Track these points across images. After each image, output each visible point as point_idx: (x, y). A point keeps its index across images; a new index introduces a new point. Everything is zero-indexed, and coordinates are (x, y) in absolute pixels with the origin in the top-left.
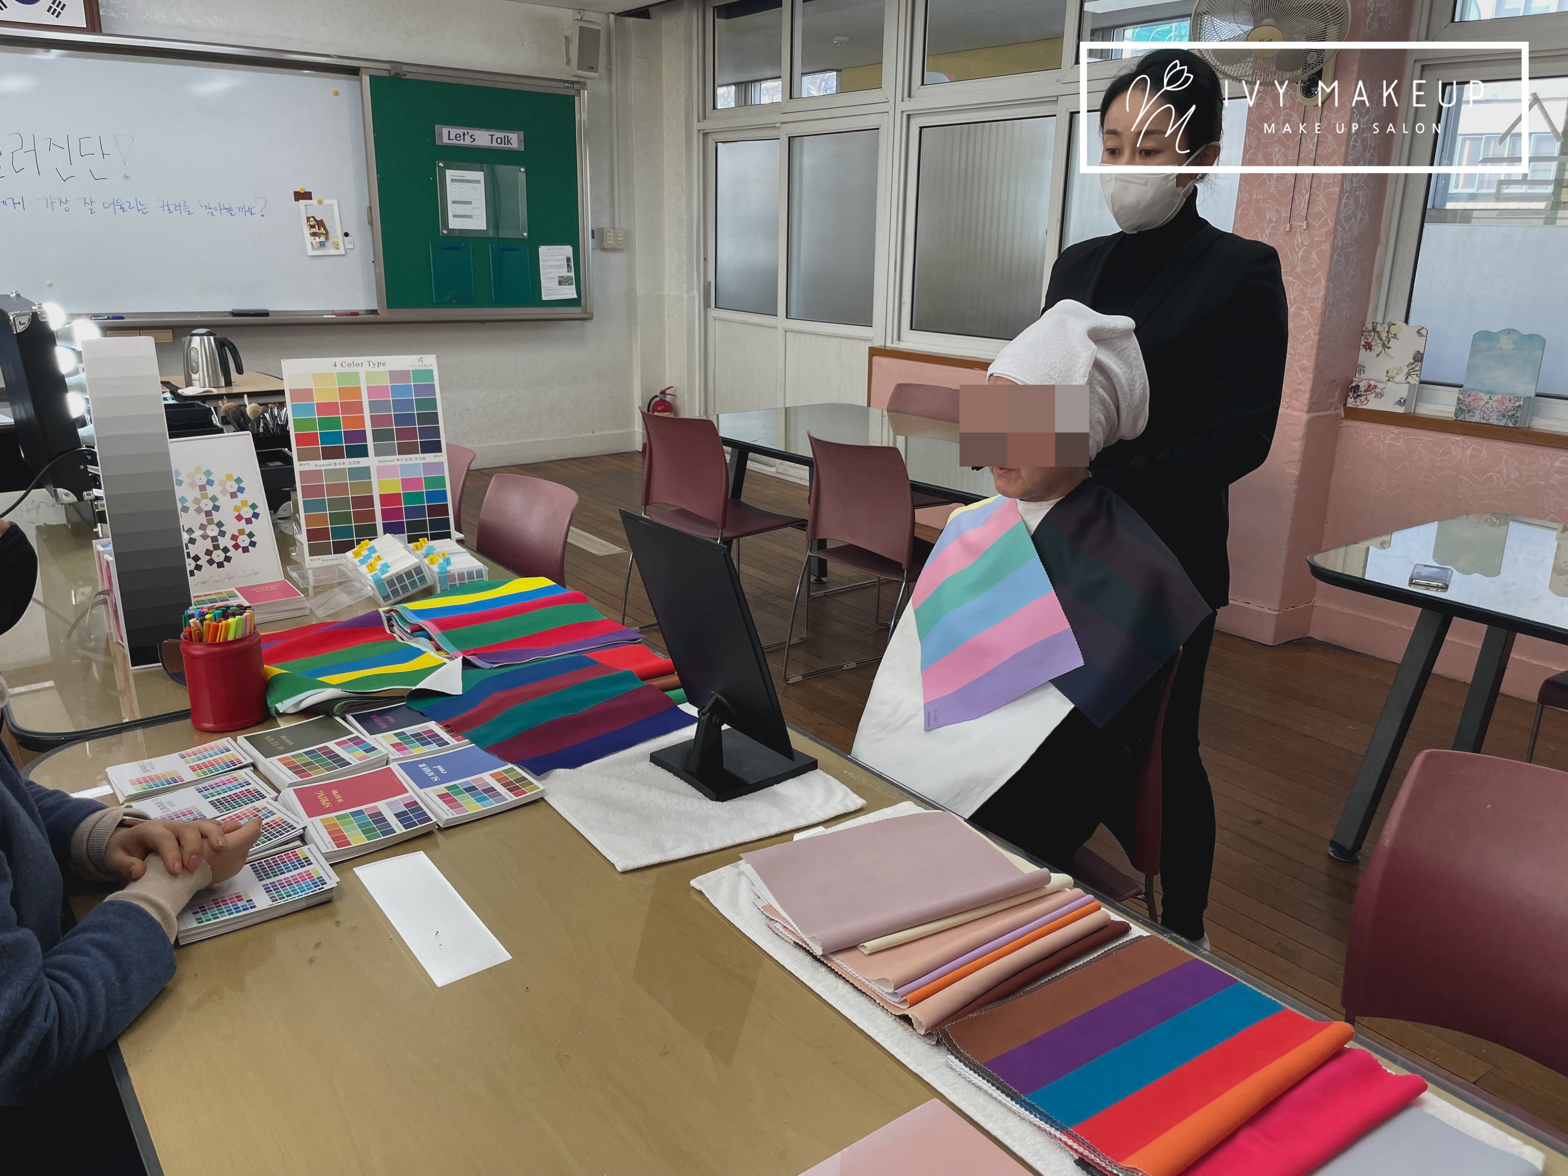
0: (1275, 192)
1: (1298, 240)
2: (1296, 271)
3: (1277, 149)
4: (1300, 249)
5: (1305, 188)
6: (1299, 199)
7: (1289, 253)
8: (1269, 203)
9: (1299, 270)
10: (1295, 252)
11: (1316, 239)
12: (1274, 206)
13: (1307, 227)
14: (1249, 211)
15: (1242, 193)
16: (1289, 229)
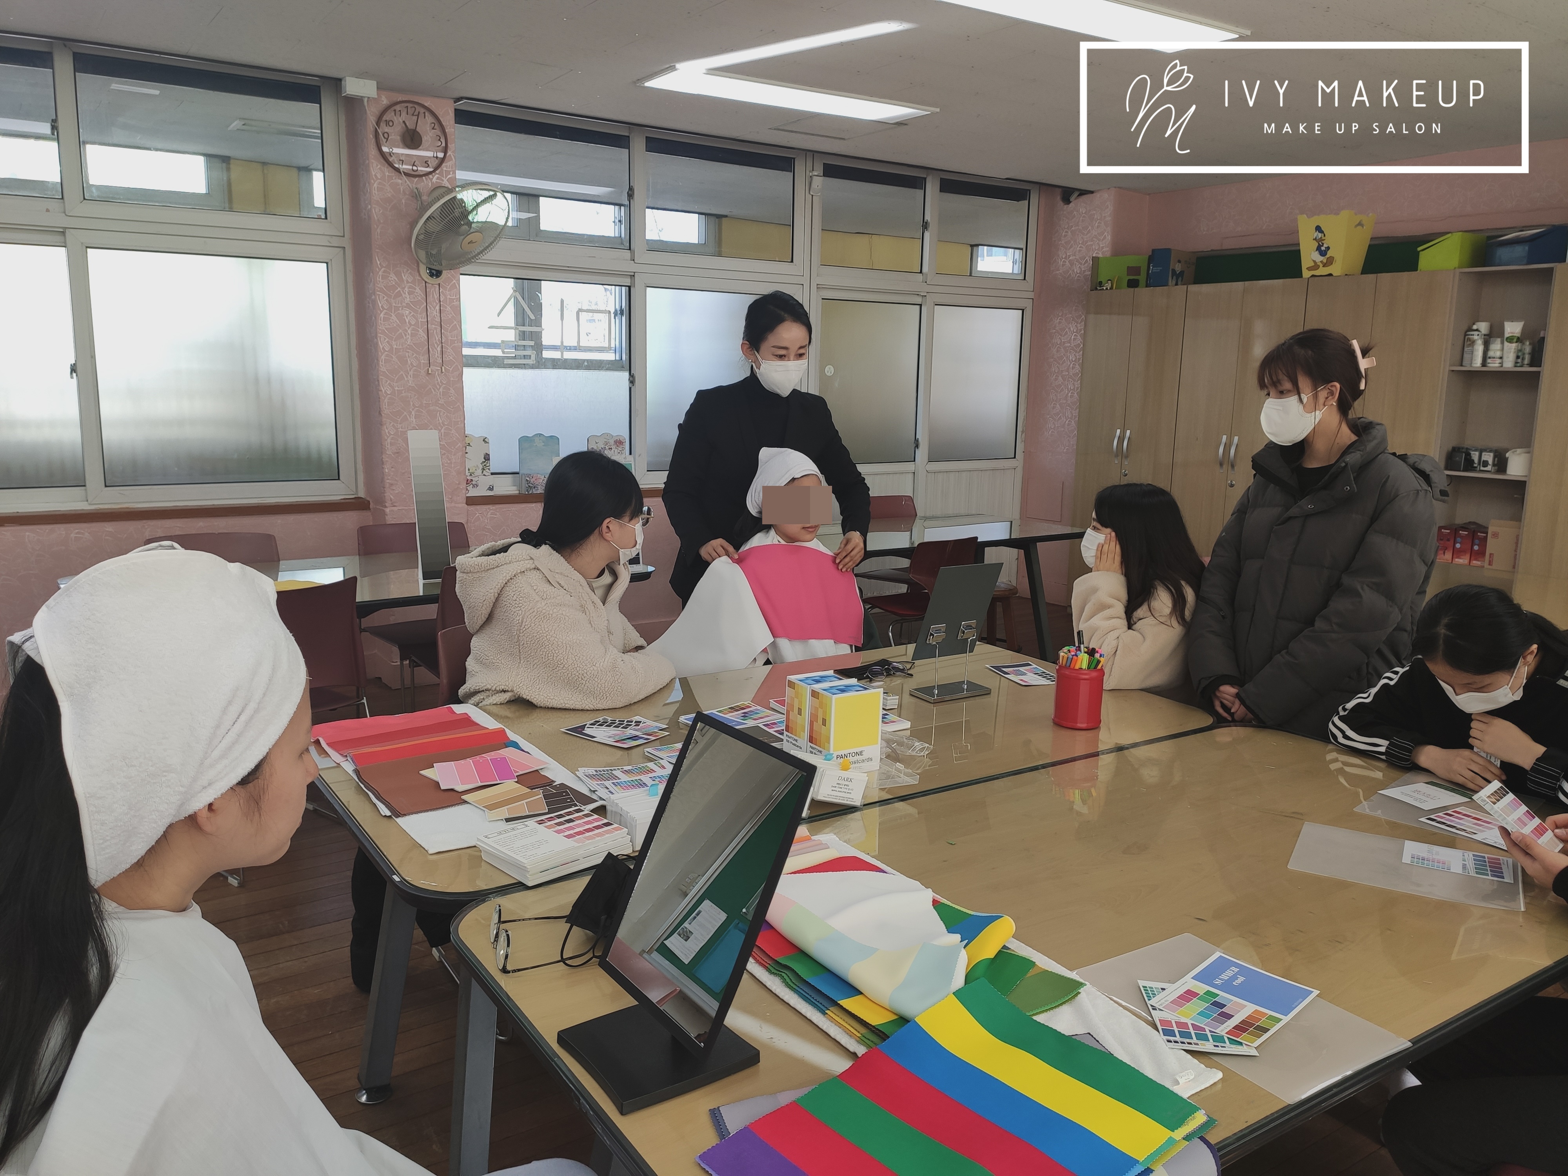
0: (412, 344)
1: (437, 380)
3: (407, 312)
4: (440, 386)
5: (436, 343)
6: (433, 352)
7: (433, 390)
8: (408, 352)
9: (441, 402)
10: (437, 388)
11: (452, 379)
12: (413, 354)
13: (443, 370)
14: (392, 358)
15: (383, 343)
16: (430, 372)
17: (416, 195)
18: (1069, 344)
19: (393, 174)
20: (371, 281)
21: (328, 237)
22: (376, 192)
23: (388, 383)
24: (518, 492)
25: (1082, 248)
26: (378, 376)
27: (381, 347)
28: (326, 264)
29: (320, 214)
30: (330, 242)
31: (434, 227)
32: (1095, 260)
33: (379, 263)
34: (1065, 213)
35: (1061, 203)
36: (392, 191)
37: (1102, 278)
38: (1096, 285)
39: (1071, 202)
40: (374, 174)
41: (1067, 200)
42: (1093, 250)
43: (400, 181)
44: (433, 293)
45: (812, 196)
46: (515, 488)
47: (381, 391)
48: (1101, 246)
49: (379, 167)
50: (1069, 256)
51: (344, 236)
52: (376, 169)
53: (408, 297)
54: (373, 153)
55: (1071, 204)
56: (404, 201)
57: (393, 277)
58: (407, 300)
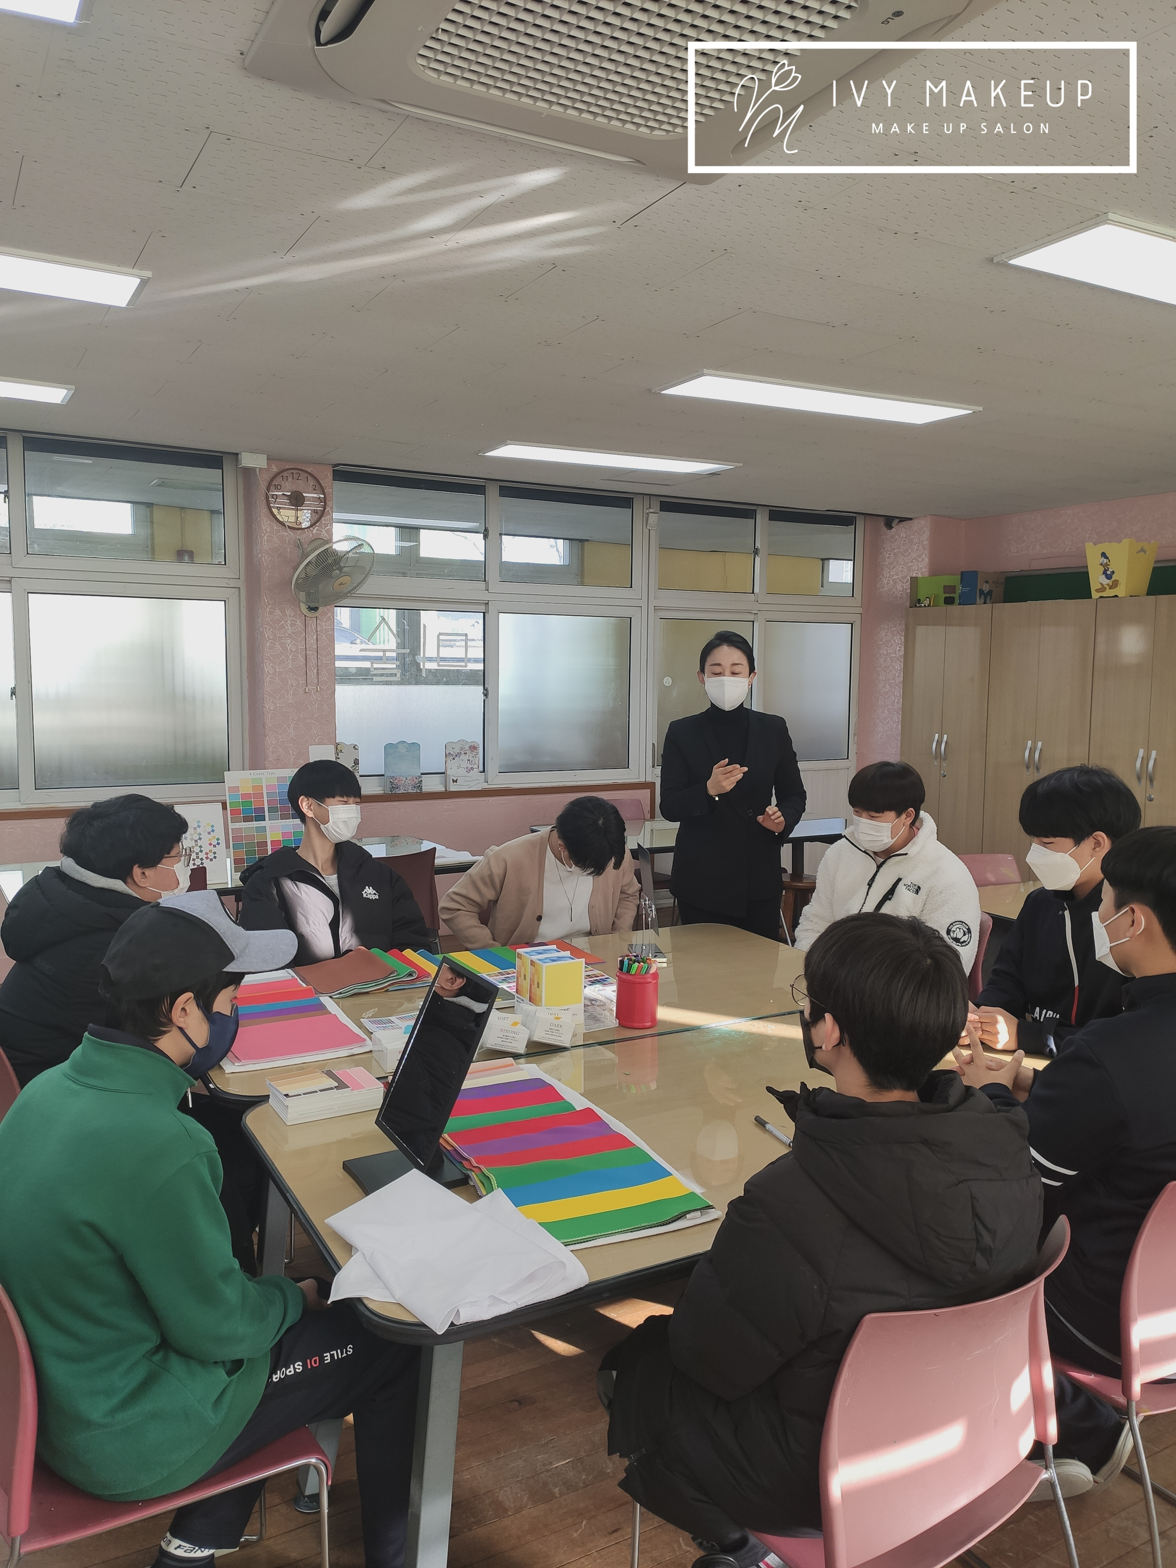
0: (292, 668)
1: (313, 698)
2: (315, 716)
3: (289, 641)
4: (315, 703)
5: (313, 666)
6: (310, 672)
7: (309, 706)
8: (289, 674)
10: (313, 704)
11: (326, 696)
12: (293, 676)
13: (319, 690)
14: (275, 679)
15: (268, 668)
16: (307, 691)
17: (299, 545)
18: (895, 655)
19: (280, 528)
20: (260, 615)
21: (227, 579)
22: (266, 543)
23: (271, 700)
24: (383, 792)
25: (904, 568)
26: (263, 695)
27: (267, 671)
28: (224, 602)
29: (220, 560)
30: (228, 584)
31: (312, 571)
32: (914, 581)
33: (266, 601)
34: (888, 537)
35: (884, 529)
36: (279, 542)
37: (921, 596)
38: (916, 602)
39: (893, 527)
40: (264, 528)
41: (889, 526)
42: (913, 571)
43: (286, 534)
44: (311, 623)
45: (649, 530)
46: (380, 788)
47: (265, 707)
48: (920, 566)
49: (268, 522)
50: (893, 575)
51: (239, 579)
52: (265, 525)
53: (290, 629)
54: (264, 512)
55: (893, 529)
56: (288, 550)
57: (278, 612)
58: (290, 631)
